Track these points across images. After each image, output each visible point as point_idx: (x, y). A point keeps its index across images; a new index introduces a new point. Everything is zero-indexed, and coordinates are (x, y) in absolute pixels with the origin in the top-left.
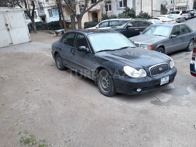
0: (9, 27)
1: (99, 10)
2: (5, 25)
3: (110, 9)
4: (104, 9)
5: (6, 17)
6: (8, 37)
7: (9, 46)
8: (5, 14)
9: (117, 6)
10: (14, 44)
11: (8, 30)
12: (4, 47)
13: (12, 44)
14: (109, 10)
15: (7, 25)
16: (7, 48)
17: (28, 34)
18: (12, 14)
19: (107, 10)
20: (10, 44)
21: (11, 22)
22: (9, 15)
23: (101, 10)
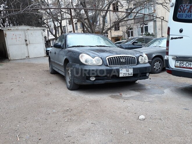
0: (28, 42)
1: (122, 36)
2: (24, 41)
3: (132, 35)
4: (126, 35)
5: (27, 34)
6: (26, 50)
7: (25, 59)
8: (26, 32)
9: (138, 32)
10: (30, 57)
11: (27, 45)
12: (21, 59)
13: (29, 57)
14: (130, 35)
15: (26, 41)
16: (23, 60)
17: (44, 50)
18: (32, 32)
19: (129, 36)
20: (27, 57)
21: (30, 38)
22: (29, 32)
23: (124, 36)
